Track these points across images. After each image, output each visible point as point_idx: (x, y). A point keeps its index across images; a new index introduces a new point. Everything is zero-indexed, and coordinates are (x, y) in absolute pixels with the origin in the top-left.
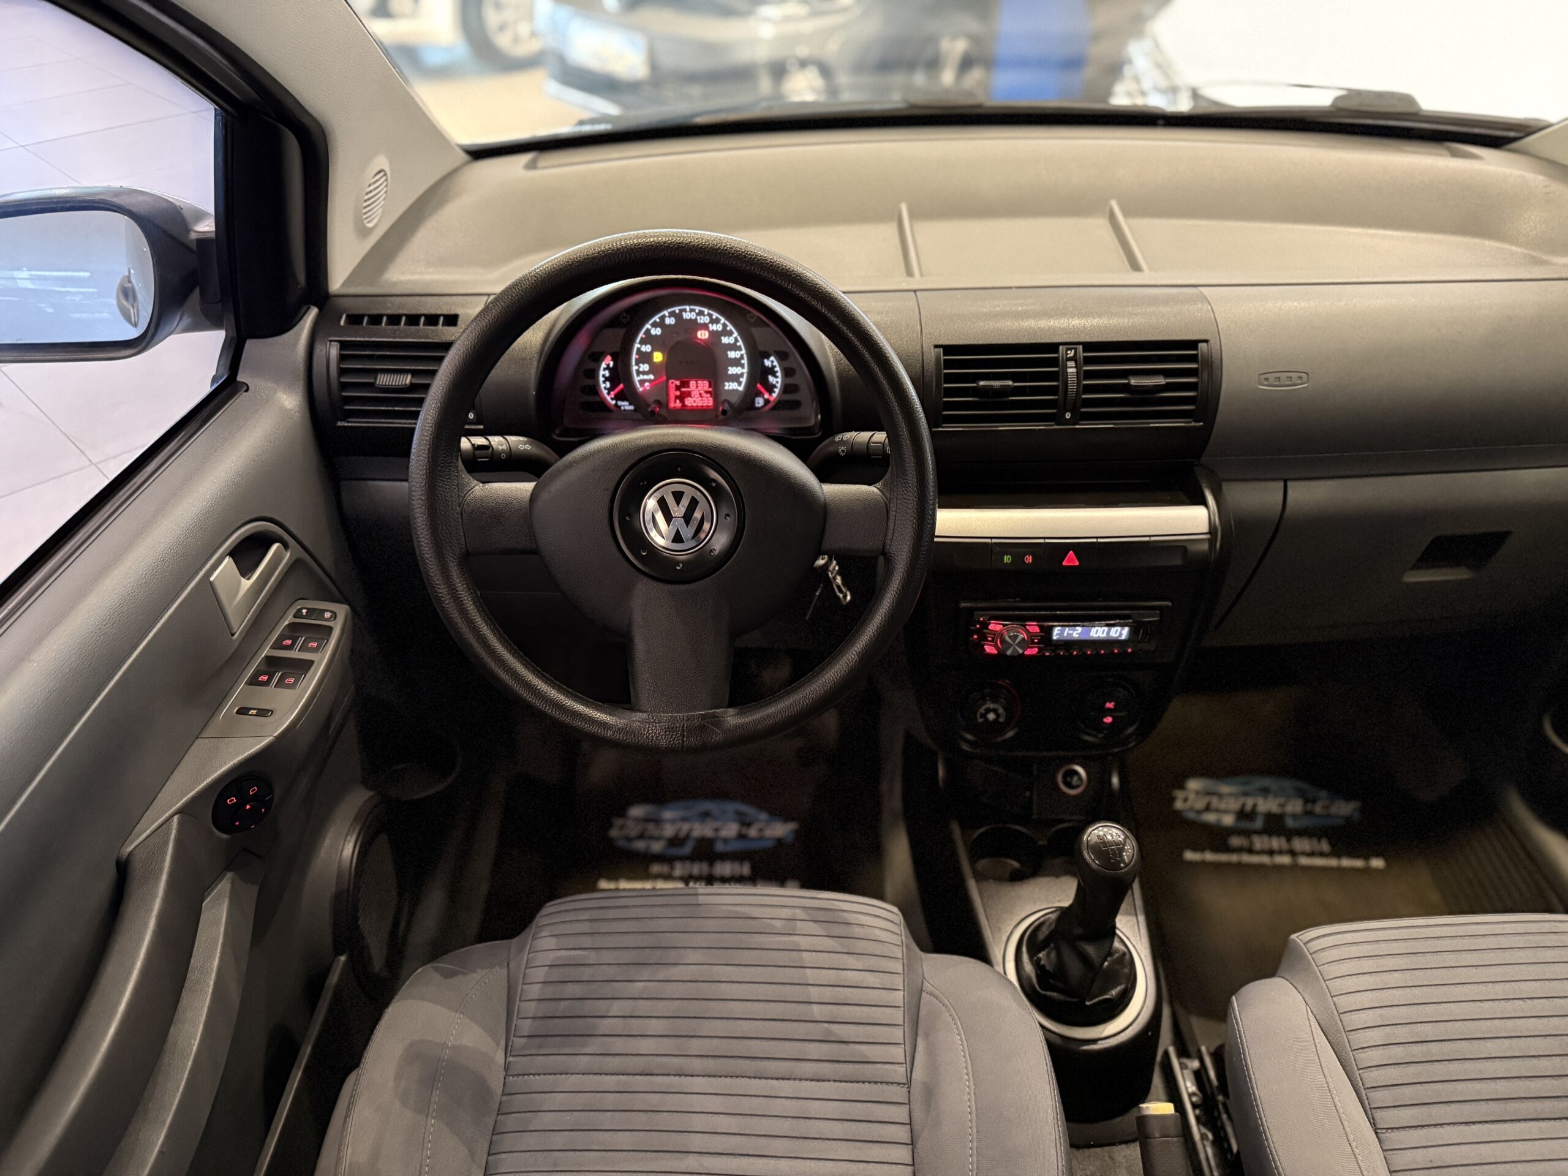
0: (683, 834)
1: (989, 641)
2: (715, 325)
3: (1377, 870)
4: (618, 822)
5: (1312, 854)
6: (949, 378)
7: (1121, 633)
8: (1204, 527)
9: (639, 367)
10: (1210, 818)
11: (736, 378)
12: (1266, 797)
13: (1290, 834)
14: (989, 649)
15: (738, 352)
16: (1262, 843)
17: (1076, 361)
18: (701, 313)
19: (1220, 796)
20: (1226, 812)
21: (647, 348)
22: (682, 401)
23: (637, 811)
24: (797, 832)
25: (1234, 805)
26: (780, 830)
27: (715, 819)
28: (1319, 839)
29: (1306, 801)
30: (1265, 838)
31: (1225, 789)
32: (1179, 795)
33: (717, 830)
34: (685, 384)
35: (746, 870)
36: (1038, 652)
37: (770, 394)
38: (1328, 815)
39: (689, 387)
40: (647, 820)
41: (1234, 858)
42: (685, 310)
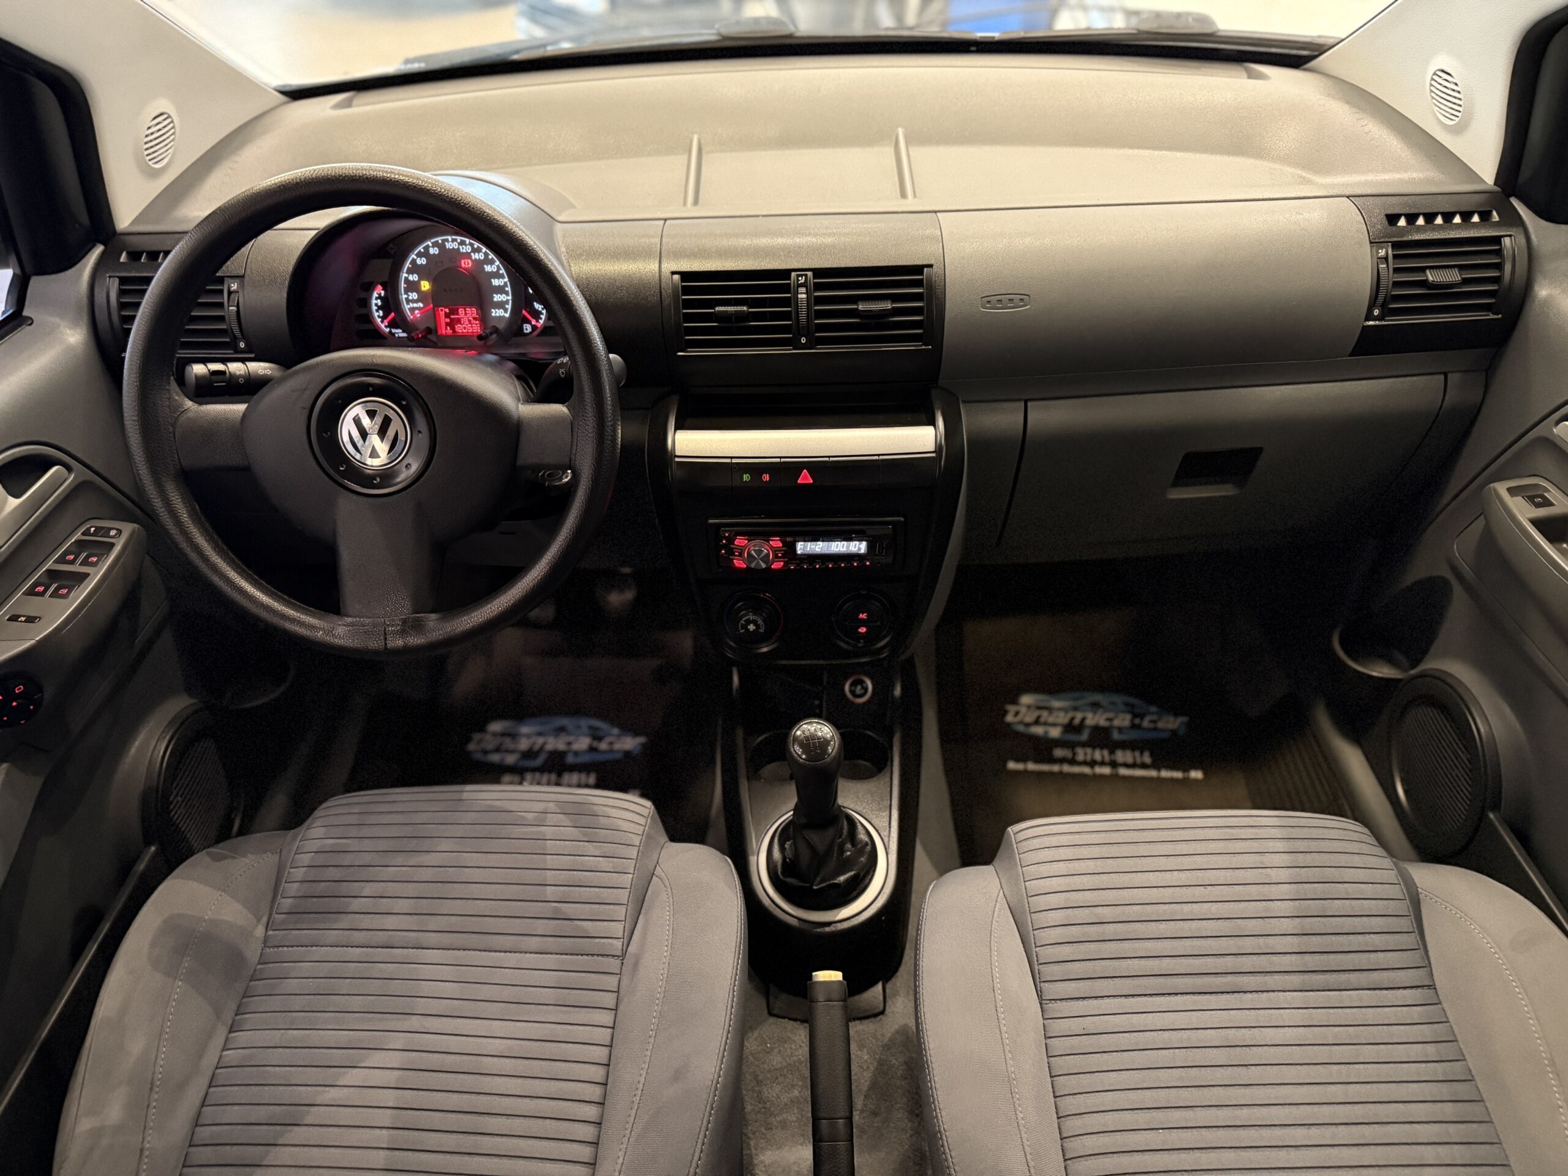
0: (537, 747)
1: (736, 556)
2: (477, 254)
3: (1196, 781)
4: (477, 736)
5: (1133, 766)
6: (688, 304)
7: (859, 547)
8: (931, 447)
9: (408, 295)
10: (1038, 730)
11: (501, 305)
12: (1095, 713)
13: (1113, 747)
14: (738, 563)
15: (501, 280)
16: (1086, 754)
17: (807, 287)
18: (462, 243)
19: (1050, 709)
20: (1054, 725)
21: (414, 277)
22: (453, 329)
23: (496, 727)
24: (643, 745)
25: (1063, 718)
26: (630, 743)
27: (569, 733)
28: (1142, 753)
29: (1135, 716)
30: (1089, 750)
31: (1056, 704)
32: (1011, 709)
33: (569, 744)
34: (454, 311)
35: (592, 779)
36: (784, 566)
37: (537, 321)
38: (1155, 729)
39: (458, 314)
40: (503, 735)
41: (1056, 768)
42: (447, 240)
